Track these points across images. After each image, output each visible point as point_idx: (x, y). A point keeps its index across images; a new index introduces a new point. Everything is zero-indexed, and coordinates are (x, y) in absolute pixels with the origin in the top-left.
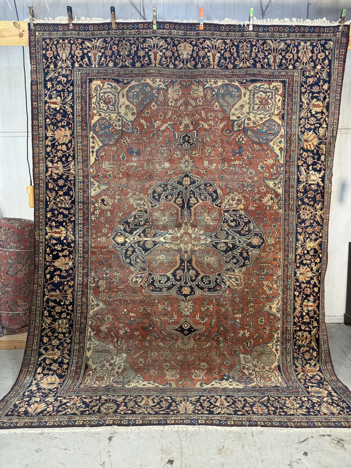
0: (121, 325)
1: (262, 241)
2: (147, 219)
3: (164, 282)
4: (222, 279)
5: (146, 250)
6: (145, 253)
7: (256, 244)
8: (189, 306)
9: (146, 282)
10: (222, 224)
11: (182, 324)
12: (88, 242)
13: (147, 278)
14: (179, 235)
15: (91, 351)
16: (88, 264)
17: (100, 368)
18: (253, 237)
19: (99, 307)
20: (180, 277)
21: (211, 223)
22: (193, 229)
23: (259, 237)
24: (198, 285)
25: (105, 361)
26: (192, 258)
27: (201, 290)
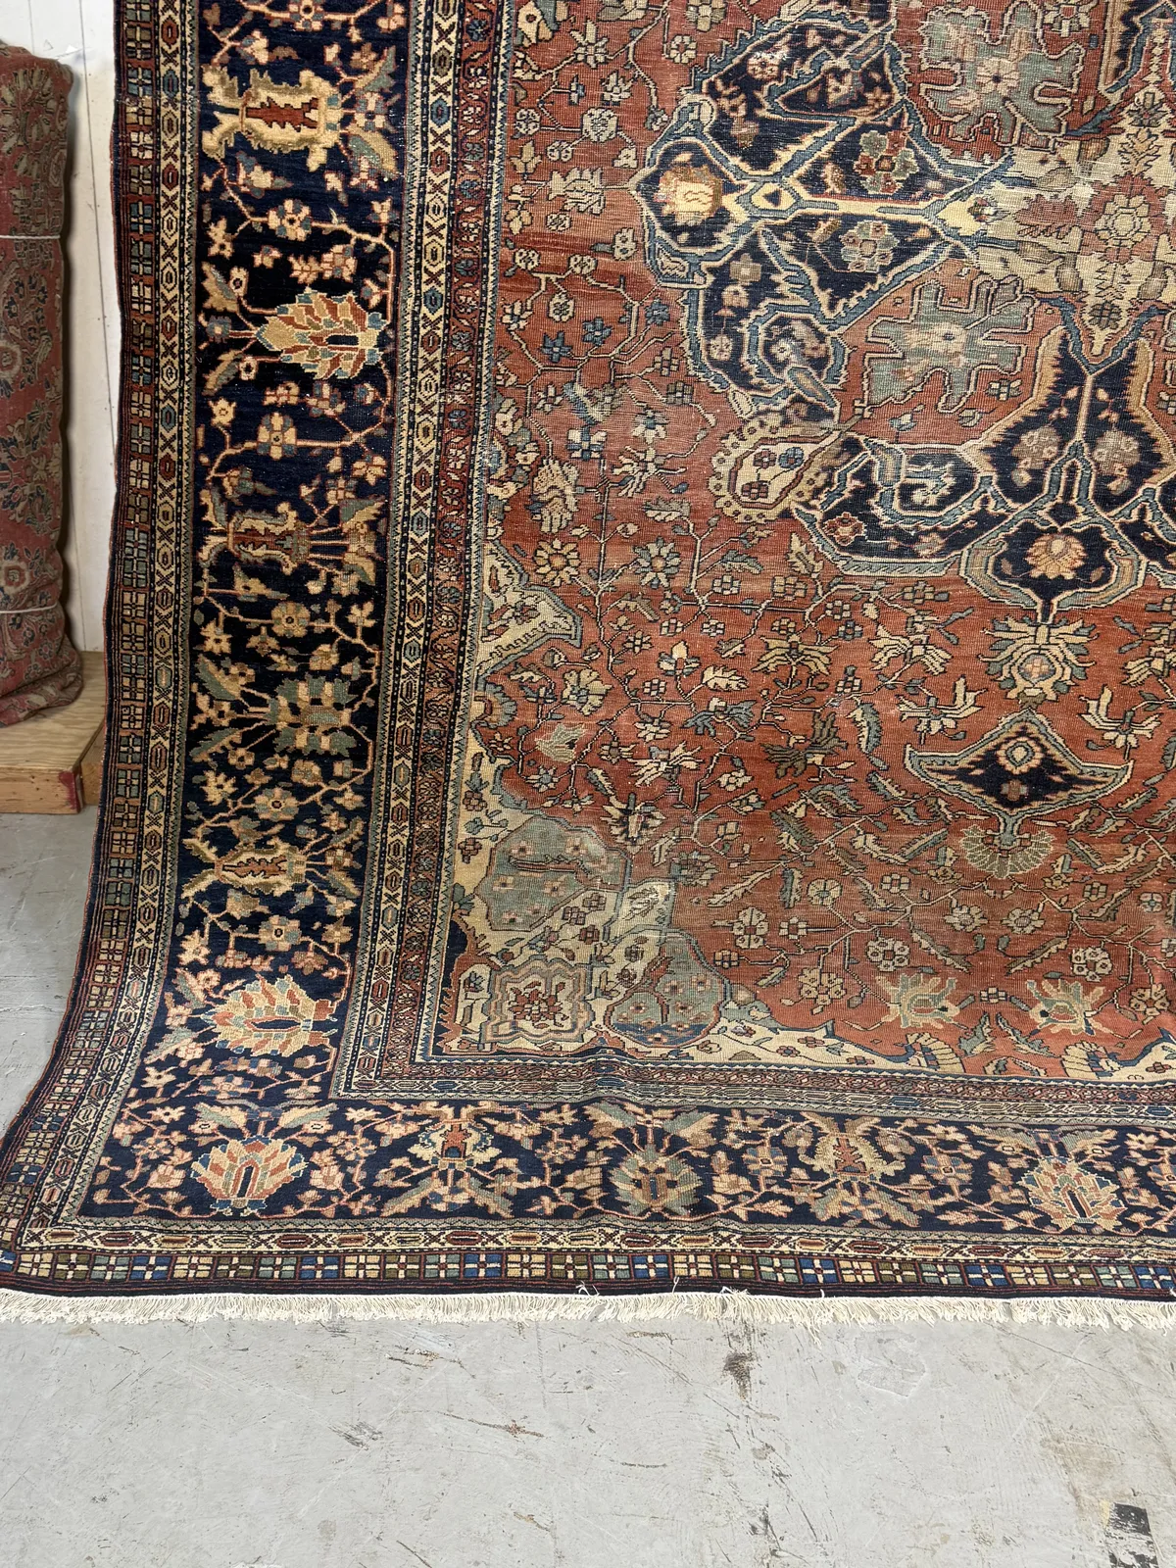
0: (649, 731)
2: (878, 65)
3: (932, 501)
5: (842, 282)
6: (832, 306)
9: (817, 492)
11: (998, 747)
12: (483, 199)
13: (831, 469)
15: (481, 858)
16: (475, 354)
17: (528, 952)
19: (535, 623)
20: (1037, 474)
24: (1135, 530)
25: (559, 914)
26: (1132, 354)
27: (1151, 557)
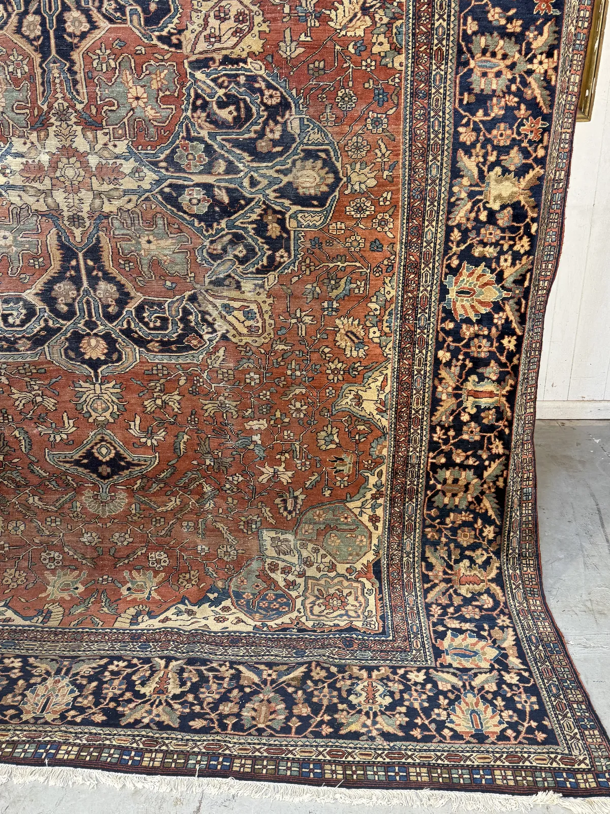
1: (330, 179)
3: (18, 322)
4: (204, 313)
7: (312, 192)
8: (106, 397)
10: (189, 113)
11: (92, 448)
14: (45, 158)
18: (298, 163)
20: (70, 305)
21: (150, 113)
22: (90, 135)
23: (319, 163)
24: (128, 332)
26: (98, 240)
27: (140, 347)
